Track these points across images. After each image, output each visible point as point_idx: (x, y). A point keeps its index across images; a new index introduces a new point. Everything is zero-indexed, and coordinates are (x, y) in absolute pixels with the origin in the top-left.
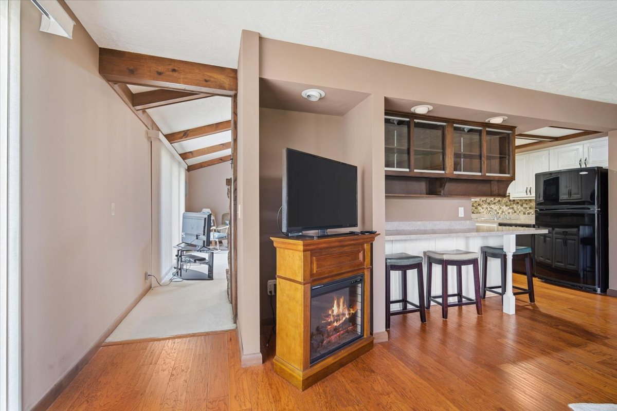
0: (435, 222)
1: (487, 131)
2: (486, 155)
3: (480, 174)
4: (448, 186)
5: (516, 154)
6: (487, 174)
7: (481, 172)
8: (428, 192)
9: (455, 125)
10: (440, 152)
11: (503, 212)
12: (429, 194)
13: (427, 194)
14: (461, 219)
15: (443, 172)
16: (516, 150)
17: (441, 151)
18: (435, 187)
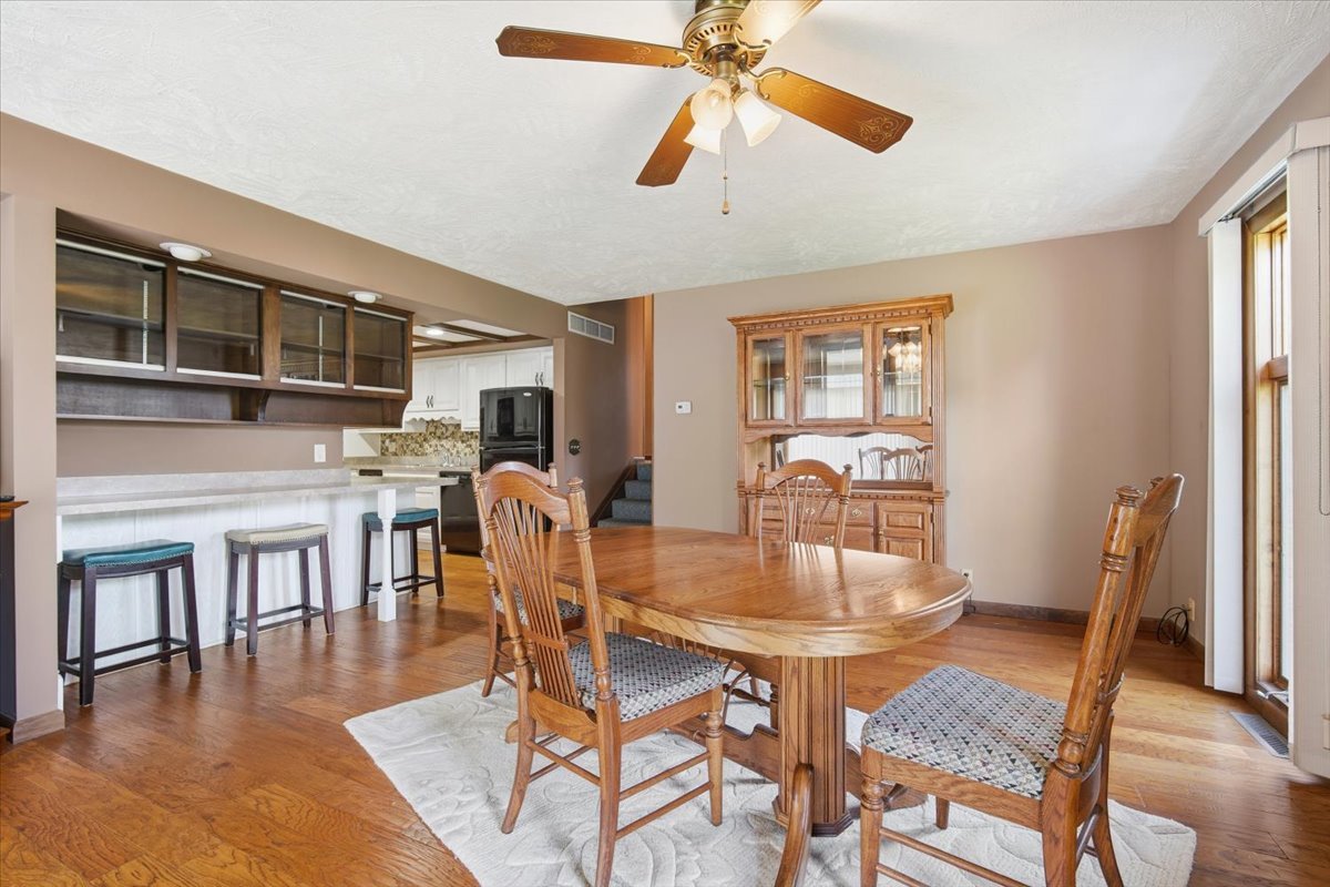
0: (255, 473)
1: (356, 312)
2: (352, 353)
3: (342, 386)
4: (273, 404)
5: (414, 361)
6: (356, 387)
7: (345, 383)
8: (238, 414)
9: (283, 292)
10: (253, 340)
11: (458, 452)
12: (241, 419)
13: (234, 419)
14: (321, 466)
15: (257, 378)
16: (414, 354)
17: (256, 337)
18: (248, 406)
